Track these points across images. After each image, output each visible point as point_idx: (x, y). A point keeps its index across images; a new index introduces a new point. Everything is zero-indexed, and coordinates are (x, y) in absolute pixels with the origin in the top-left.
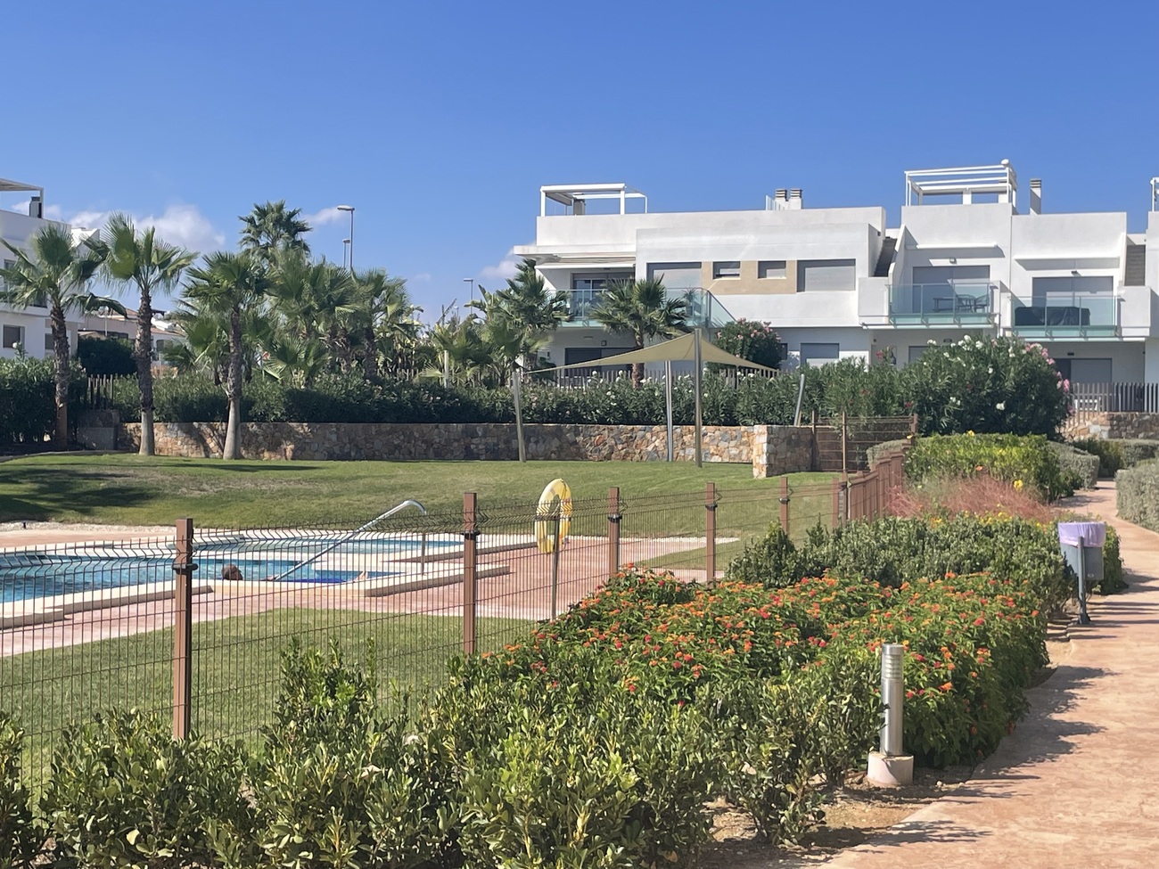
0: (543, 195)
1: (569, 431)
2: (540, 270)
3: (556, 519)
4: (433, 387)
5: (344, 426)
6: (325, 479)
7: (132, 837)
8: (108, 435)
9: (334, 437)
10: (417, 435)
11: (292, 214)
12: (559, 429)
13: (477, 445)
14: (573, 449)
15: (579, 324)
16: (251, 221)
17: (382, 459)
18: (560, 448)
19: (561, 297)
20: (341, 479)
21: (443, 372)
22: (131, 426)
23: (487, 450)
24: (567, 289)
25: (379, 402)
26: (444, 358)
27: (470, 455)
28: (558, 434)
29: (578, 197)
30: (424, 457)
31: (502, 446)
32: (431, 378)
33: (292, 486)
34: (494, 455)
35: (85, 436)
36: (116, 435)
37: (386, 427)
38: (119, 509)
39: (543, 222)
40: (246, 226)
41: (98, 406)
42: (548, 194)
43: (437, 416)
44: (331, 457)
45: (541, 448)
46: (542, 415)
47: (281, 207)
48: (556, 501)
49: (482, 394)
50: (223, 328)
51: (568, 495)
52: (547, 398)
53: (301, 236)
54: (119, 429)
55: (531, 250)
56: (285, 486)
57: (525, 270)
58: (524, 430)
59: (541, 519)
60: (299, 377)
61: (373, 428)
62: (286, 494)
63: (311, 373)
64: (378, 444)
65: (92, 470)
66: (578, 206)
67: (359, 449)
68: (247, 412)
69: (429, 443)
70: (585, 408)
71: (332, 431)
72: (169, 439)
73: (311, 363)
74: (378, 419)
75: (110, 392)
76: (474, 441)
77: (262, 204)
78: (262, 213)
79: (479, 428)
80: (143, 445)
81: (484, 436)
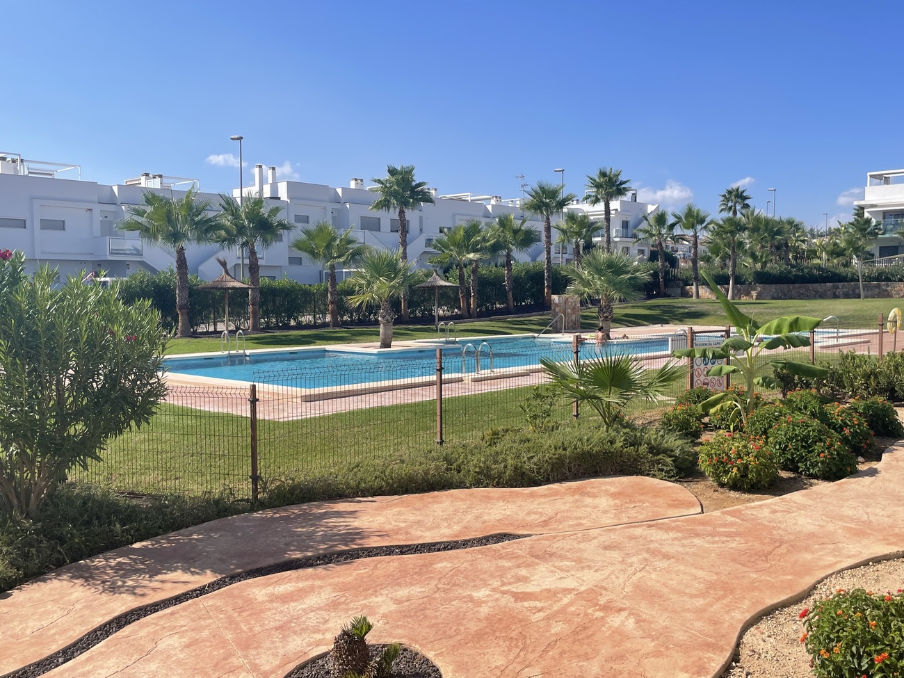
0: (869, 177)
1: (884, 285)
2: (868, 212)
3: (896, 322)
4: (819, 268)
5: (778, 286)
6: (776, 308)
7: (825, 382)
8: (679, 291)
9: (774, 290)
10: (811, 288)
11: (743, 192)
12: (879, 285)
13: (839, 292)
14: (886, 293)
15: (887, 236)
16: (724, 196)
17: (795, 299)
18: (879, 293)
19: (878, 224)
20: (783, 308)
21: (822, 260)
22: (688, 287)
23: (844, 295)
24: (881, 219)
25: (794, 276)
26: (824, 255)
27: (835, 297)
28: (878, 286)
29: (887, 176)
30: (814, 298)
31: (851, 292)
32: (817, 264)
33: (762, 311)
34: (847, 296)
35: (669, 291)
36: (682, 291)
37: (797, 285)
38: (696, 320)
39: (868, 189)
40: (722, 198)
41: (674, 280)
42: (871, 176)
43: (820, 280)
44: (773, 299)
45: (870, 293)
46: (870, 279)
47: (738, 189)
48: (895, 316)
49: (842, 270)
50: (725, 246)
51: (900, 314)
52: (873, 271)
53: (747, 202)
54: (683, 289)
55: (862, 203)
56: (759, 310)
57: (858, 210)
58: (863, 285)
59: (890, 321)
60: (759, 265)
61: (791, 286)
62: (761, 314)
63: (764, 264)
64: (793, 293)
65: (680, 305)
66: (887, 180)
67: (785, 295)
68: (738, 280)
69: (817, 292)
70: (892, 275)
71: (773, 288)
72: (704, 292)
73: (764, 260)
74: (793, 282)
75: (679, 274)
76: (838, 290)
77: (730, 189)
78: (730, 192)
79: (840, 285)
80: (695, 295)
81: (842, 288)
